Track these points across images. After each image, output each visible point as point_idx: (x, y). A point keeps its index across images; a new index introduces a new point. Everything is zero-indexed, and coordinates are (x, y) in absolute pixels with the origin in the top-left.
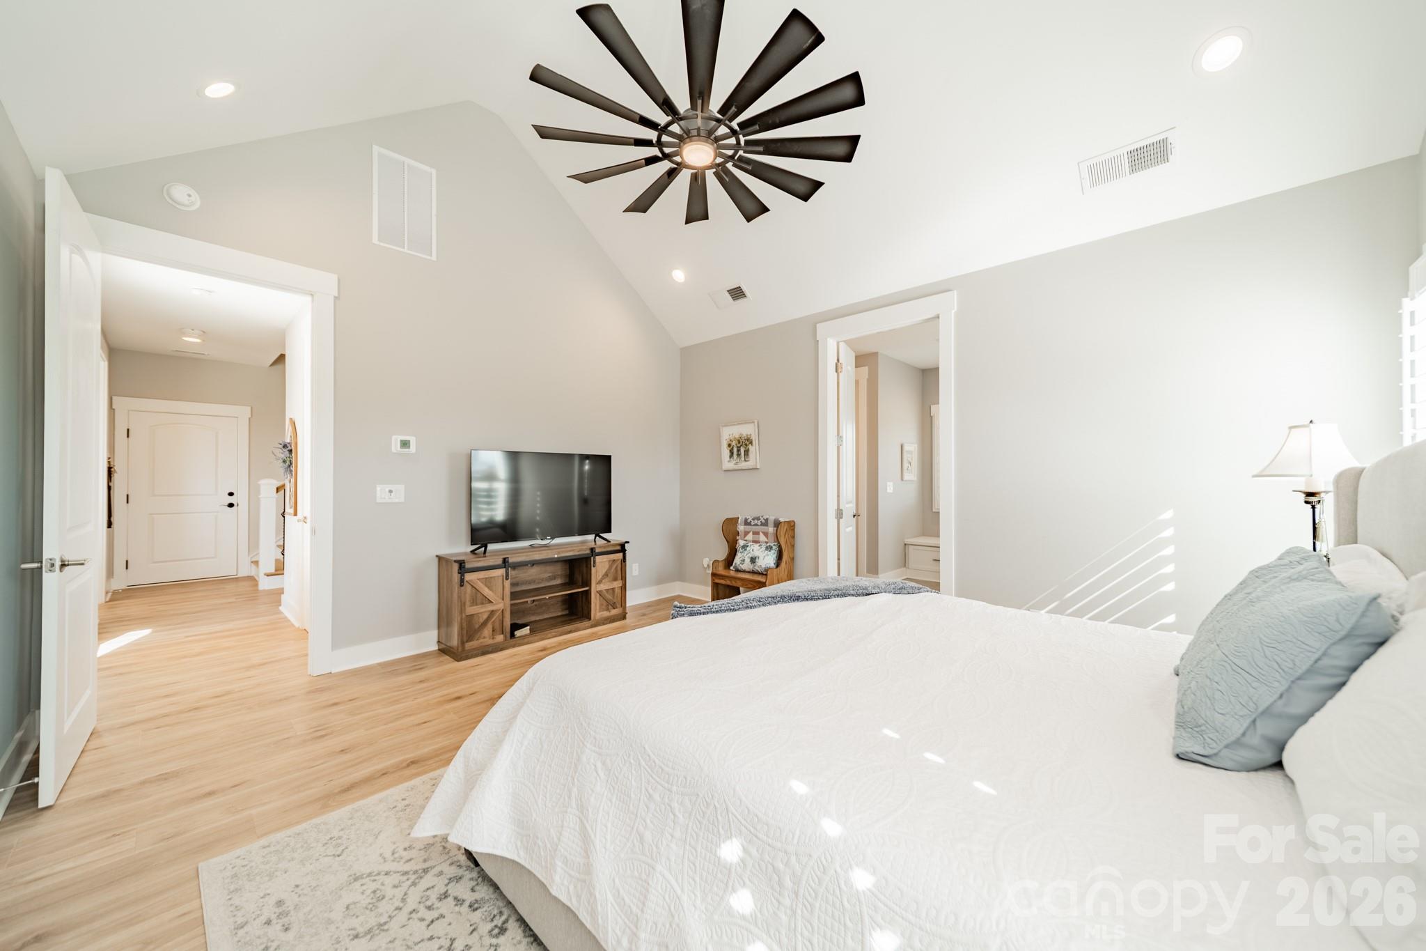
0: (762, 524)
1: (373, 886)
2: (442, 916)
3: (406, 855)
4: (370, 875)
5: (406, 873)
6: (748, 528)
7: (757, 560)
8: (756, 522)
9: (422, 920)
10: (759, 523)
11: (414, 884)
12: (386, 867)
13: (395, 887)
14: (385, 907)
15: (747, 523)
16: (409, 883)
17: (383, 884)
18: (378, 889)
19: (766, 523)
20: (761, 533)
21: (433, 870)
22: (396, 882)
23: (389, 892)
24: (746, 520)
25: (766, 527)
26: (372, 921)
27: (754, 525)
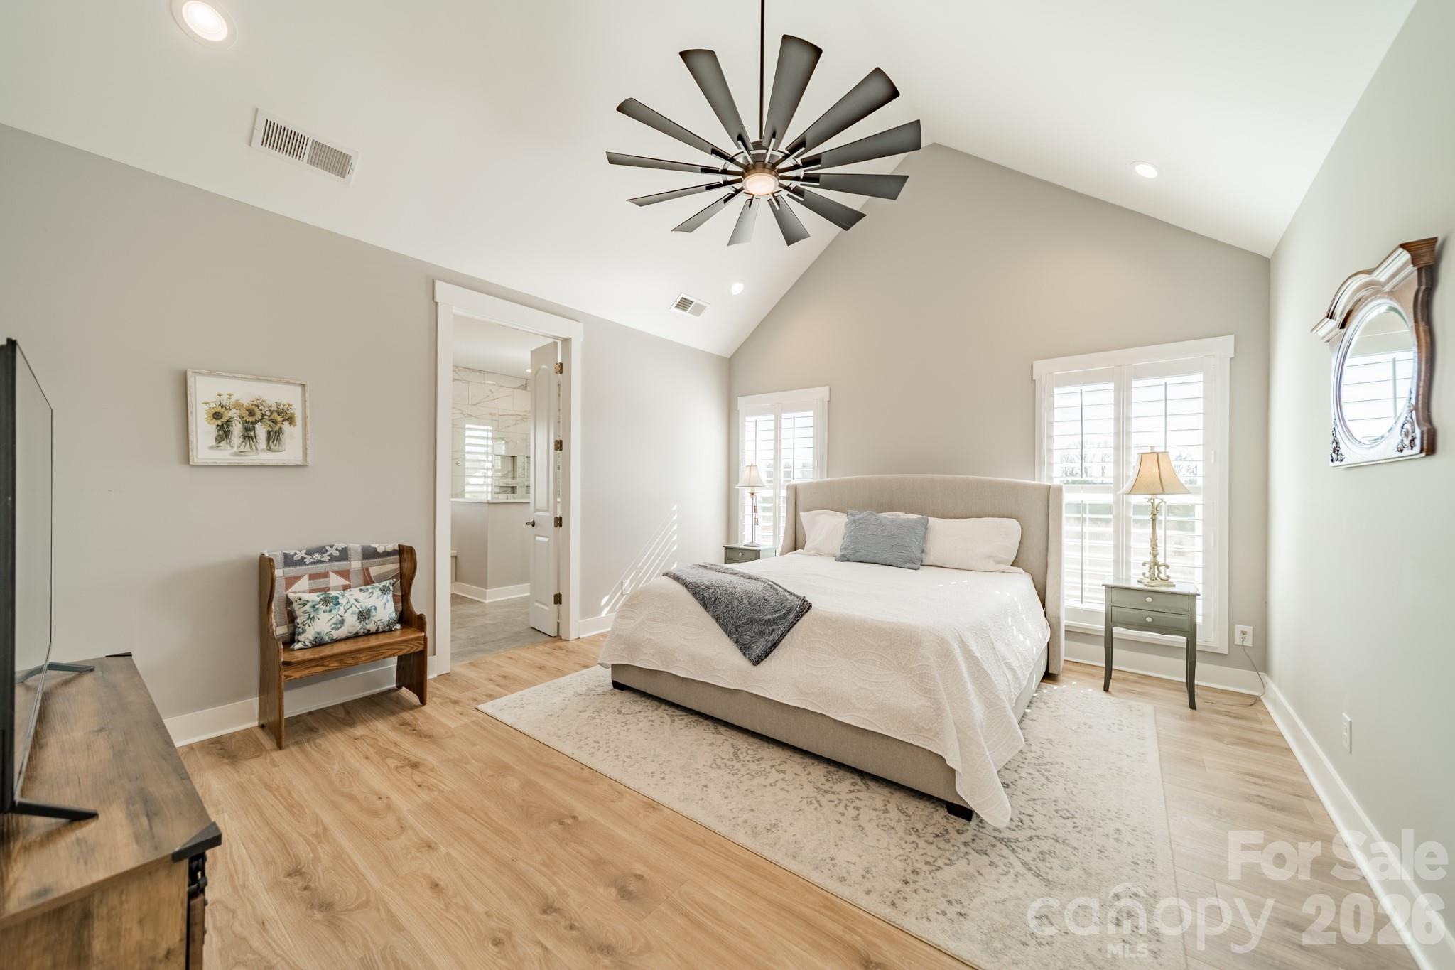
0: (333, 559)
1: (1041, 865)
2: (1021, 813)
3: (1000, 862)
4: (1038, 876)
5: (1013, 851)
6: (292, 571)
7: (373, 613)
8: (317, 557)
9: (1032, 821)
10: (326, 557)
11: (1017, 840)
12: (1022, 870)
13: (1029, 851)
14: (1045, 846)
15: (289, 561)
16: (1018, 844)
17: (1034, 860)
18: (1040, 860)
19: (344, 554)
20: (331, 573)
21: (997, 836)
22: (1025, 852)
23: (1035, 852)
24: (286, 556)
25: (346, 562)
26: (1059, 847)
27: (310, 564)
